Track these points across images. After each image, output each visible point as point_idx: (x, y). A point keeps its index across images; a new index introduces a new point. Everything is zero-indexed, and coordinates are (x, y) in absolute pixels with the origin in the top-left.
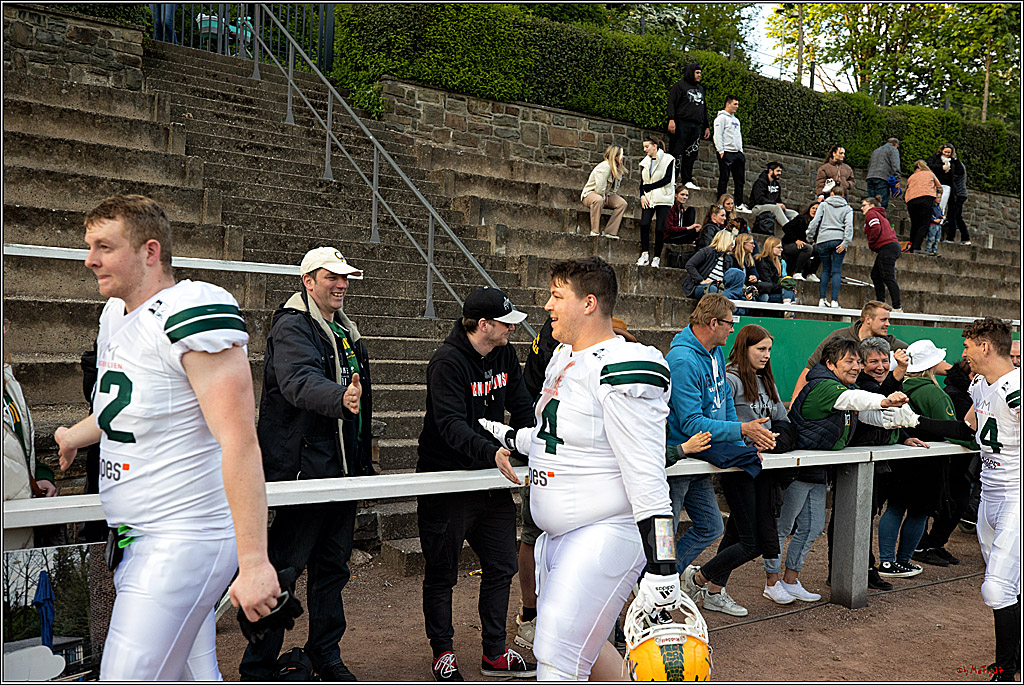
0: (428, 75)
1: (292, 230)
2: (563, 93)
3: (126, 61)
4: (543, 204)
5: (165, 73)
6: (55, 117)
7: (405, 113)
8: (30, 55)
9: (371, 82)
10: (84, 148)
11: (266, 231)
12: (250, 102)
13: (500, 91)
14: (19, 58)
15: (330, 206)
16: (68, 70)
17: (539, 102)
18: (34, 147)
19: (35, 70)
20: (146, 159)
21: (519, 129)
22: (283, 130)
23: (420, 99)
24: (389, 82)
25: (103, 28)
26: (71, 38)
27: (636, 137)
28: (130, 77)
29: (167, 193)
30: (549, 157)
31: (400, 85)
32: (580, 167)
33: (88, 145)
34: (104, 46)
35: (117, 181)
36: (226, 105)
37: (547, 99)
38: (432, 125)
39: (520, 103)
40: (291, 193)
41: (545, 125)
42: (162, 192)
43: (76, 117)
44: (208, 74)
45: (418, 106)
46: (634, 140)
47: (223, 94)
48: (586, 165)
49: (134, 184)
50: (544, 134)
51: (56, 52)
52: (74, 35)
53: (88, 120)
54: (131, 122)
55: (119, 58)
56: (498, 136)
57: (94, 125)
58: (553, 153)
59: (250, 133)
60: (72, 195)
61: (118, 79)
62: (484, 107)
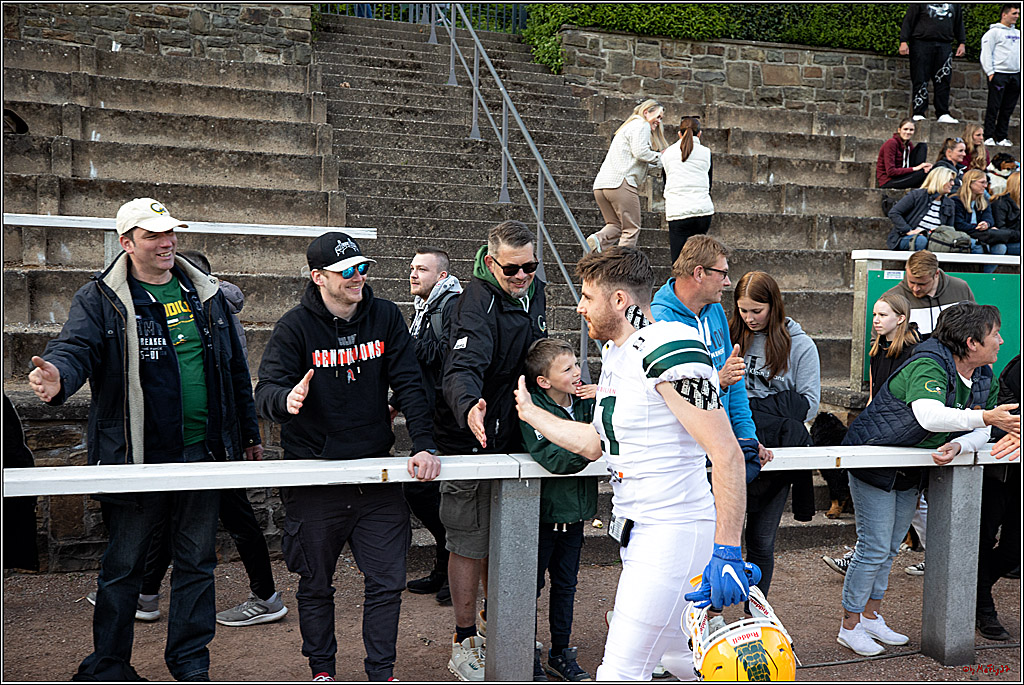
0: (612, 20)
1: (417, 194)
2: (779, 23)
3: (295, 37)
4: (733, 152)
5: (337, 46)
6: (203, 96)
7: (588, 64)
8: (208, 41)
9: (552, 34)
10: (217, 123)
11: (388, 196)
12: (418, 67)
13: (698, 30)
14: (197, 45)
15: (471, 167)
16: (241, 53)
17: (750, 37)
18: (171, 126)
19: (212, 55)
20: (277, 130)
21: (724, 71)
22: (444, 92)
23: (605, 47)
24: (569, 32)
25: (273, 7)
26: (244, 20)
27: (877, 67)
28: (299, 53)
29: (284, 162)
30: (762, 99)
31: (582, 34)
32: (802, 108)
33: (220, 120)
34: (275, 25)
35: (235, 153)
36: (389, 72)
37: (758, 32)
38: (619, 75)
39: (725, 40)
40: (426, 155)
41: (757, 63)
42: (280, 161)
43: (222, 93)
44: (383, 43)
45: (603, 55)
46: (874, 71)
47: (390, 62)
48: (810, 105)
49: (252, 155)
50: (757, 73)
51: (230, 36)
52: (247, 17)
53: (234, 97)
54: (275, 95)
55: (288, 35)
56: (698, 80)
57: (239, 100)
58: (767, 94)
59: (405, 97)
60: (192, 170)
61: (289, 56)
62: (681, 49)
